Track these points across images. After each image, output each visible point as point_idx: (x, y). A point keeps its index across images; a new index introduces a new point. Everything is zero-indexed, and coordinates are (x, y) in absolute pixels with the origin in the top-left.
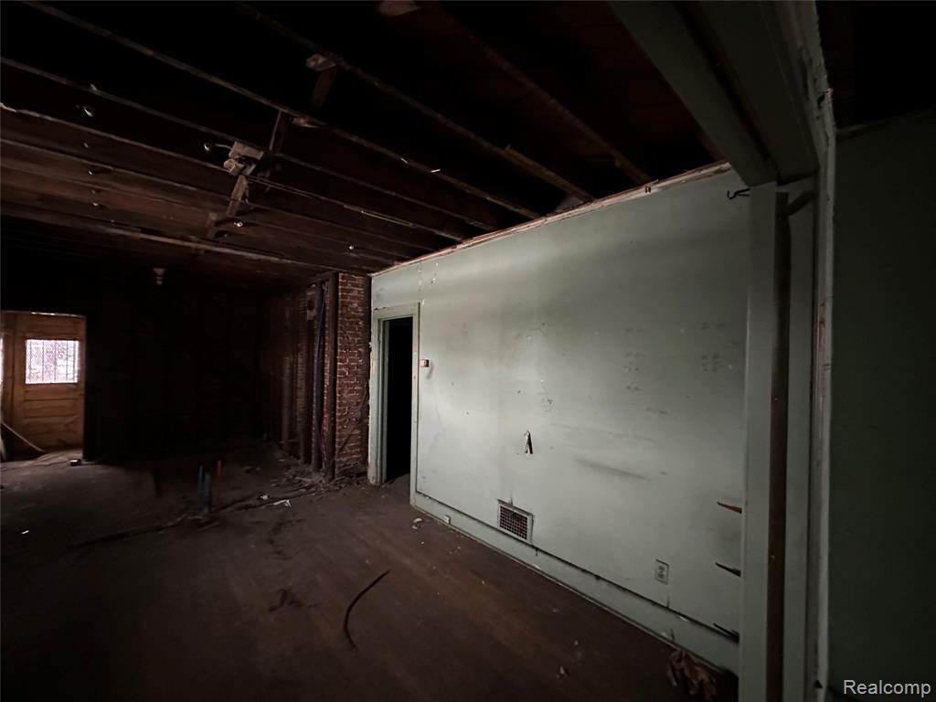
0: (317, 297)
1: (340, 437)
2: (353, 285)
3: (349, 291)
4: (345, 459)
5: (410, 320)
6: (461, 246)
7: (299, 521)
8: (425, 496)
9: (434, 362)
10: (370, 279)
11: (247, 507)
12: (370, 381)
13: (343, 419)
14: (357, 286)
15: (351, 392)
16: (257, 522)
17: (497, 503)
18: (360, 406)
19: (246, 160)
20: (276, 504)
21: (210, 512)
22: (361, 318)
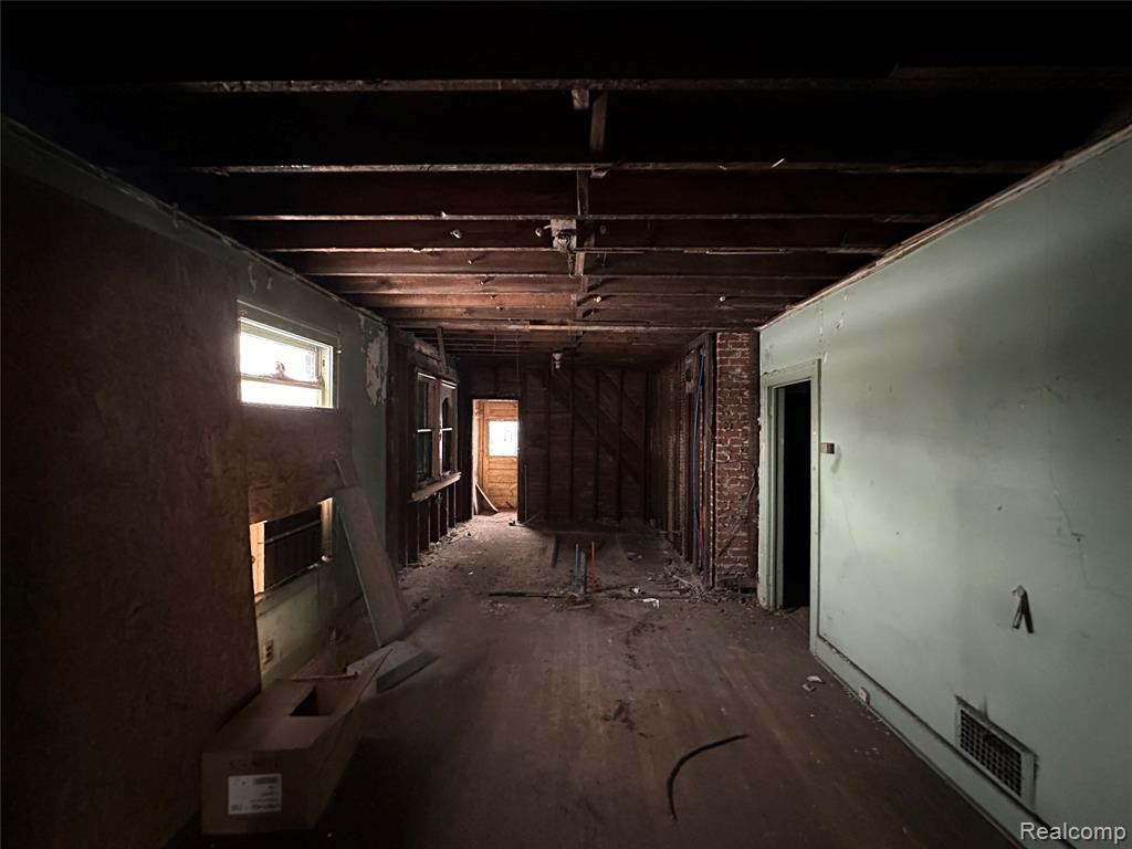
0: (695, 366)
1: (721, 537)
2: (735, 345)
3: (731, 353)
4: (727, 566)
5: (806, 386)
6: (883, 261)
7: (662, 628)
8: (831, 646)
9: (842, 448)
10: (758, 334)
11: (618, 596)
12: (760, 470)
13: (723, 516)
14: (741, 345)
15: (733, 481)
16: (622, 616)
17: (955, 702)
18: (747, 501)
19: (566, 234)
20: (645, 600)
21: (586, 593)
22: (747, 387)
